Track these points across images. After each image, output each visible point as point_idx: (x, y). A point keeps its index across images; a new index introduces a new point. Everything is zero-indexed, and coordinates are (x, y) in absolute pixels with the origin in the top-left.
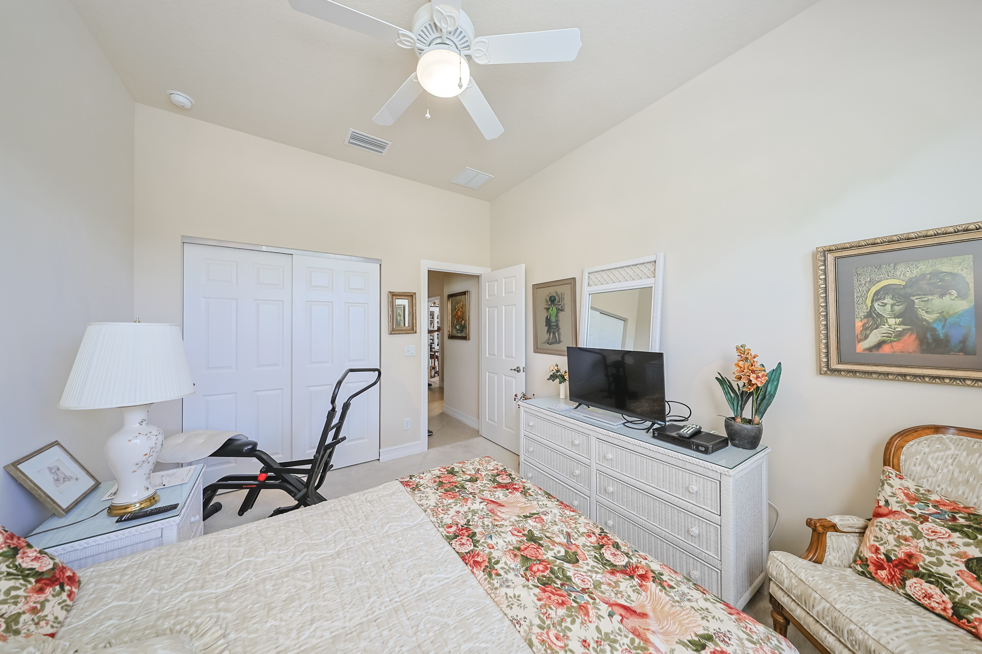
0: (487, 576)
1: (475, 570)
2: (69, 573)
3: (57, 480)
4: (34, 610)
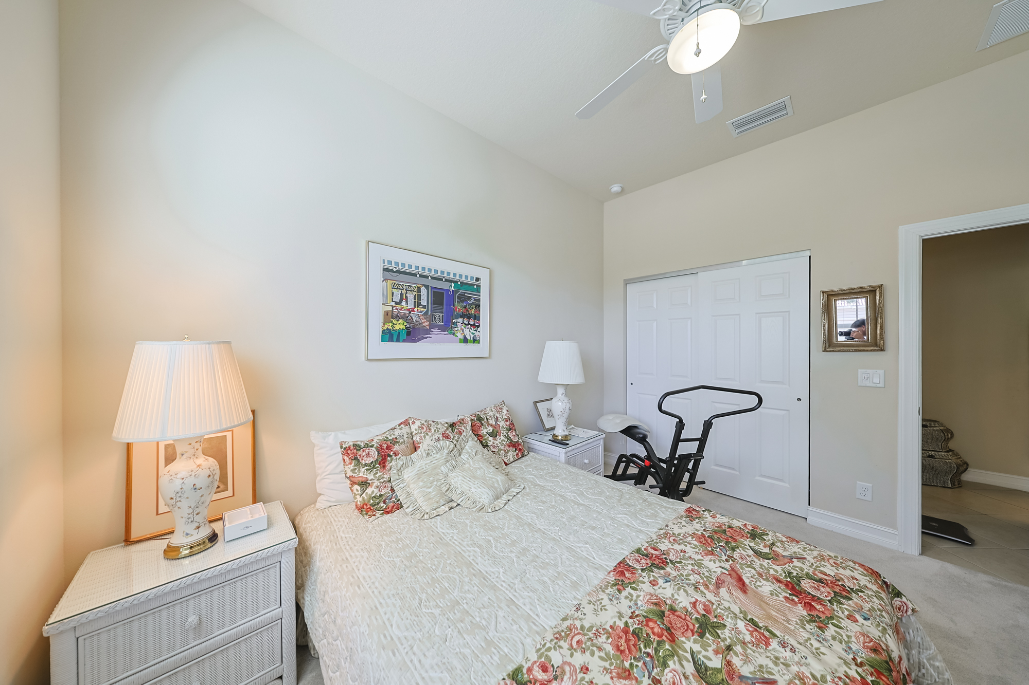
0: (612, 583)
1: (612, 573)
2: (520, 447)
3: (548, 415)
4: (505, 451)
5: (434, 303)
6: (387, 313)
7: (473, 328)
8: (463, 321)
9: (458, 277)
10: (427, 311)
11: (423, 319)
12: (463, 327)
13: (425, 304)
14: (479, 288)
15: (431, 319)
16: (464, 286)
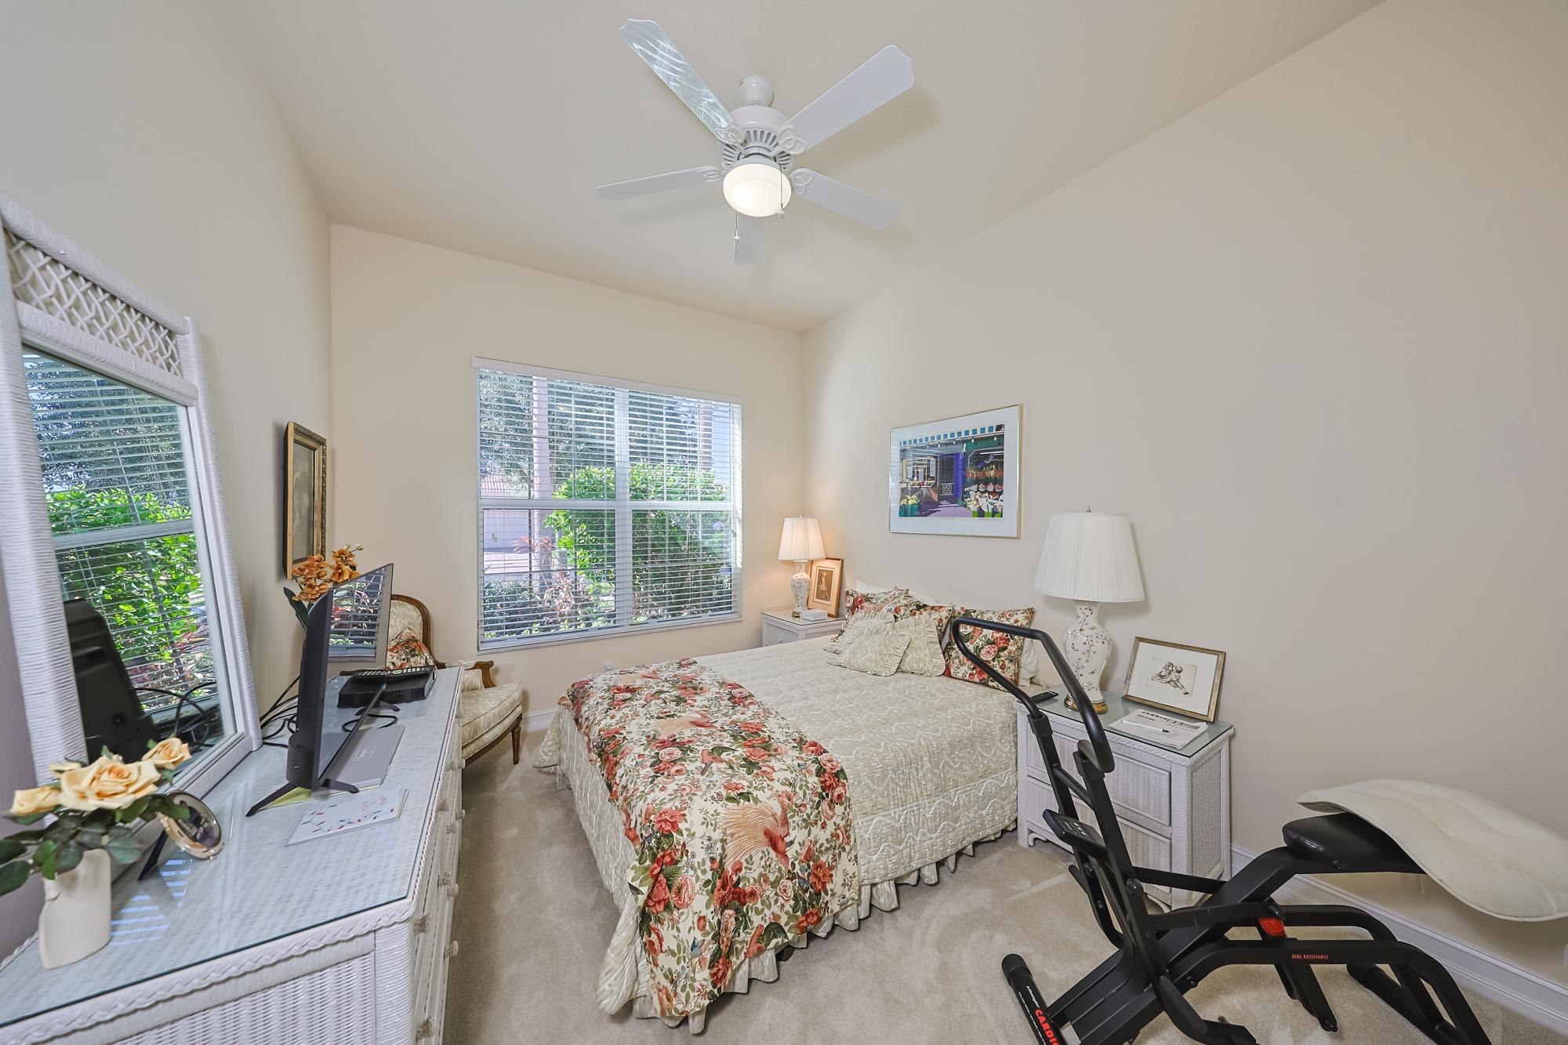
5: (942, 473)
6: (903, 490)
7: (992, 497)
8: (978, 488)
9: (971, 434)
10: (936, 483)
11: (932, 492)
12: (977, 496)
13: (934, 475)
14: (1001, 439)
15: (939, 491)
16: (980, 443)
